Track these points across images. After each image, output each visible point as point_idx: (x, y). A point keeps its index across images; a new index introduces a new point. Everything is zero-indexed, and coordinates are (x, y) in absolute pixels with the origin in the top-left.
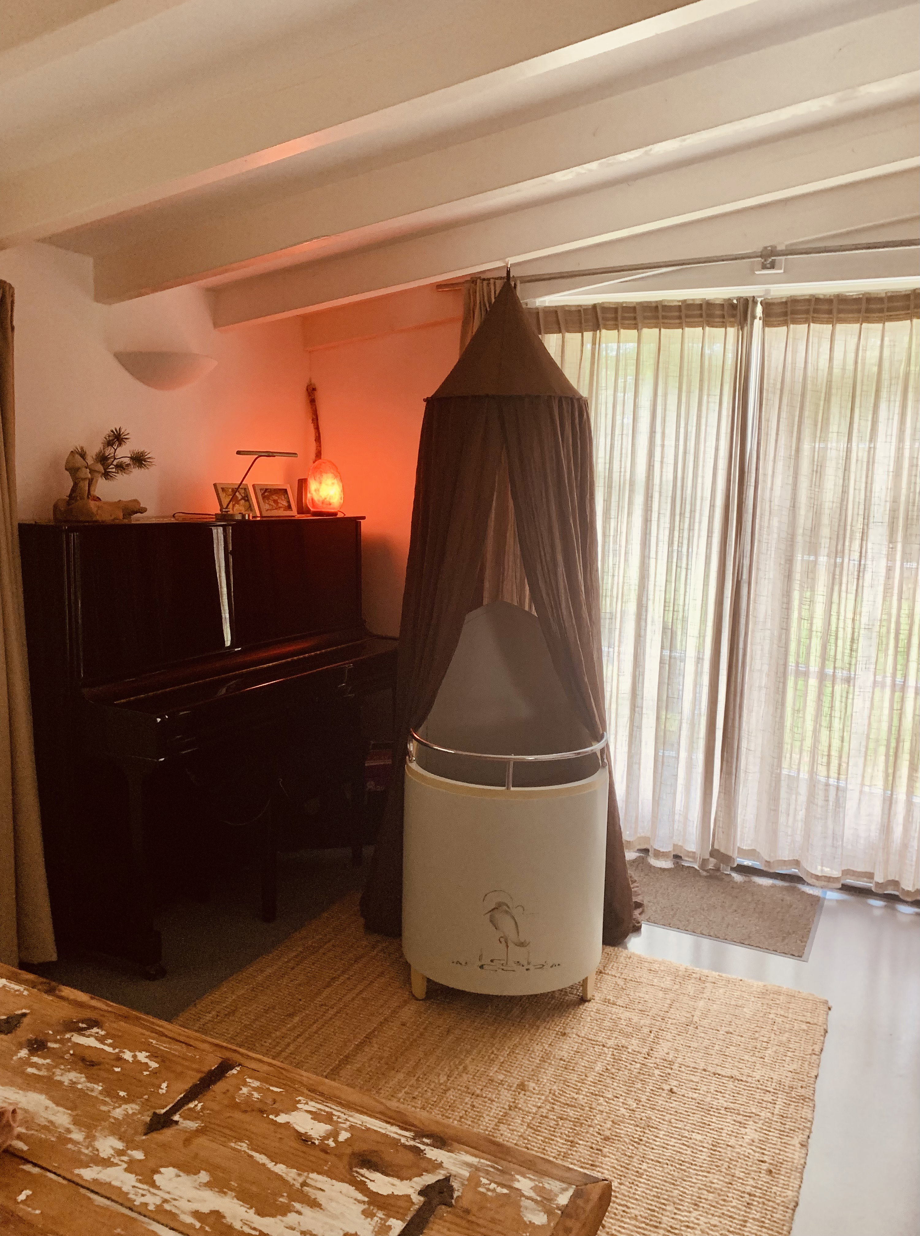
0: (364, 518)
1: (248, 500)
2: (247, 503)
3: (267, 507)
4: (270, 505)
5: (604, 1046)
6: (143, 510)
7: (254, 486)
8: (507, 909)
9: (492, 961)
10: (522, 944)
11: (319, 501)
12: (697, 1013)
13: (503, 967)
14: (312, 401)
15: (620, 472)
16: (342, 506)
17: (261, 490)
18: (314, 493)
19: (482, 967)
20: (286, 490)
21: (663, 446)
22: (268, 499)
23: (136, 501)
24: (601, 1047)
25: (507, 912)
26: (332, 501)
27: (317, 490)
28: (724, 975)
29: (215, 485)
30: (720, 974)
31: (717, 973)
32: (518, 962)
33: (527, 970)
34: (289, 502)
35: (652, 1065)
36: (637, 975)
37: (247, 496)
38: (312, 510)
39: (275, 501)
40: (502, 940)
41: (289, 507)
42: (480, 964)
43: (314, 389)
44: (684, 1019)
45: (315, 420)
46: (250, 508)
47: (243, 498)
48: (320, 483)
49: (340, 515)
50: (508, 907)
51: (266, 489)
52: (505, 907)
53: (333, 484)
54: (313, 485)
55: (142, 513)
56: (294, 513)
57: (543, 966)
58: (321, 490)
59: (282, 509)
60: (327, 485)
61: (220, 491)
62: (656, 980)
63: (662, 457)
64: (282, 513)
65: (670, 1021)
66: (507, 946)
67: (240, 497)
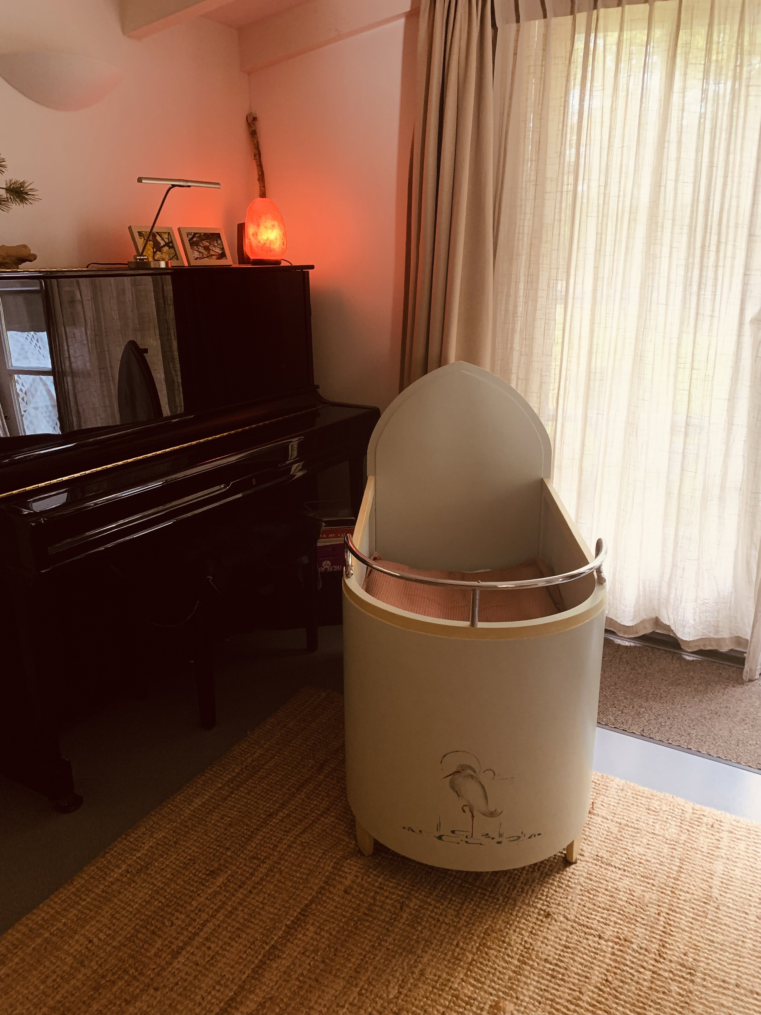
0: (312, 267)
1: (173, 247)
2: (172, 251)
3: (196, 254)
4: (200, 252)
5: (600, 937)
6: (31, 258)
7: (179, 229)
8: (472, 773)
9: (453, 832)
10: (492, 814)
11: (257, 247)
12: (716, 882)
13: (467, 840)
14: (253, 134)
15: (619, 196)
16: (283, 251)
17: (188, 234)
18: (251, 237)
19: (440, 838)
20: (219, 234)
21: (678, 159)
22: (197, 245)
23: (25, 246)
24: (597, 939)
25: (472, 777)
26: (272, 246)
27: (255, 234)
28: (741, 819)
29: (130, 228)
30: (738, 819)
31: (734, 817)
32: (487, 834)
33: (499, 843)
34: (223, 249)
35: (666, 974)
36: (634, 817)
37: (171, 242)
38: (252, 258)
39: (207, 248)
40: (466, 809)
41: (222, 255)
42: (438, 835)
43: (255, 119)
44: (700, 893)
45: (258, 155)
46: (176, 256)
47: (167, 244)
48: (258, 226)
49: (283, 264)
50: (474, 771)
51: (195, 234)
52: (470, 772)
53: (273, 226)
54: (250, 230)
55: (31, 261)
56: (230, 261)
57: (519, 837)
58: (259, 234)
59: (214, 257)
60: (266, 227)
61: (136, 235)
62: (657, 826)
63: (677, 175)
64: (214, 262)
65: (684, 896)
66: (473, 816)
67: (162, 243)
